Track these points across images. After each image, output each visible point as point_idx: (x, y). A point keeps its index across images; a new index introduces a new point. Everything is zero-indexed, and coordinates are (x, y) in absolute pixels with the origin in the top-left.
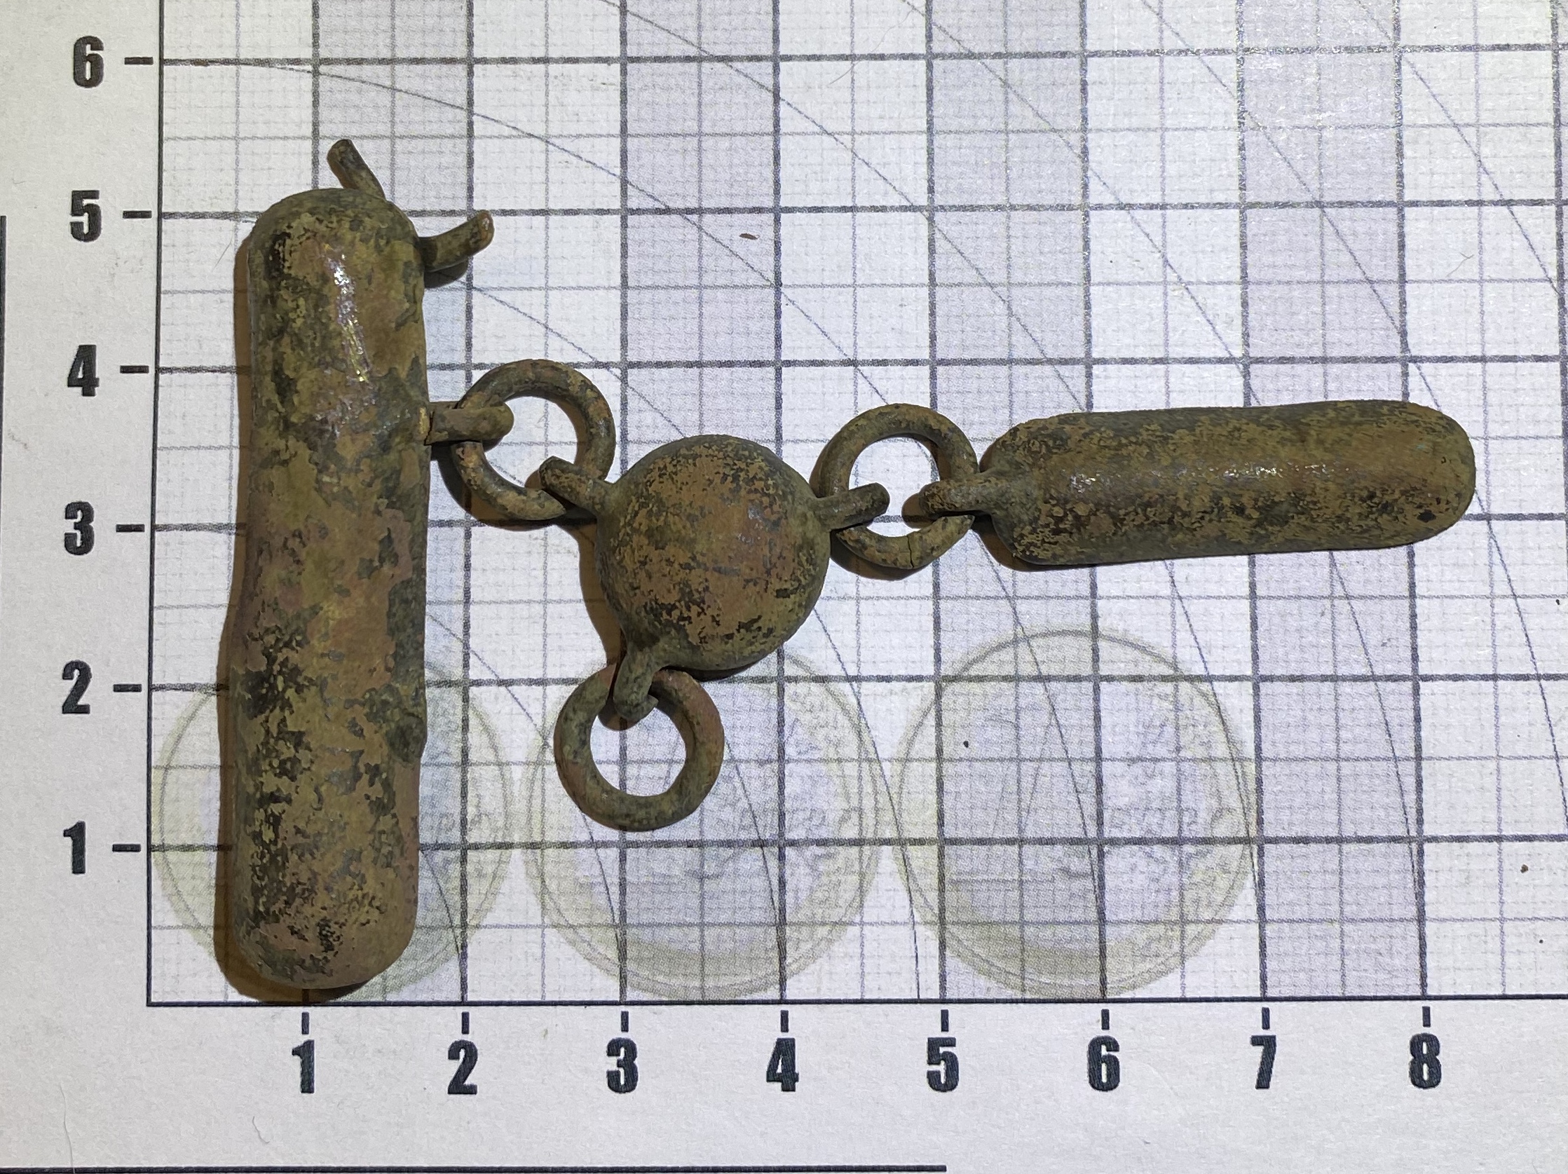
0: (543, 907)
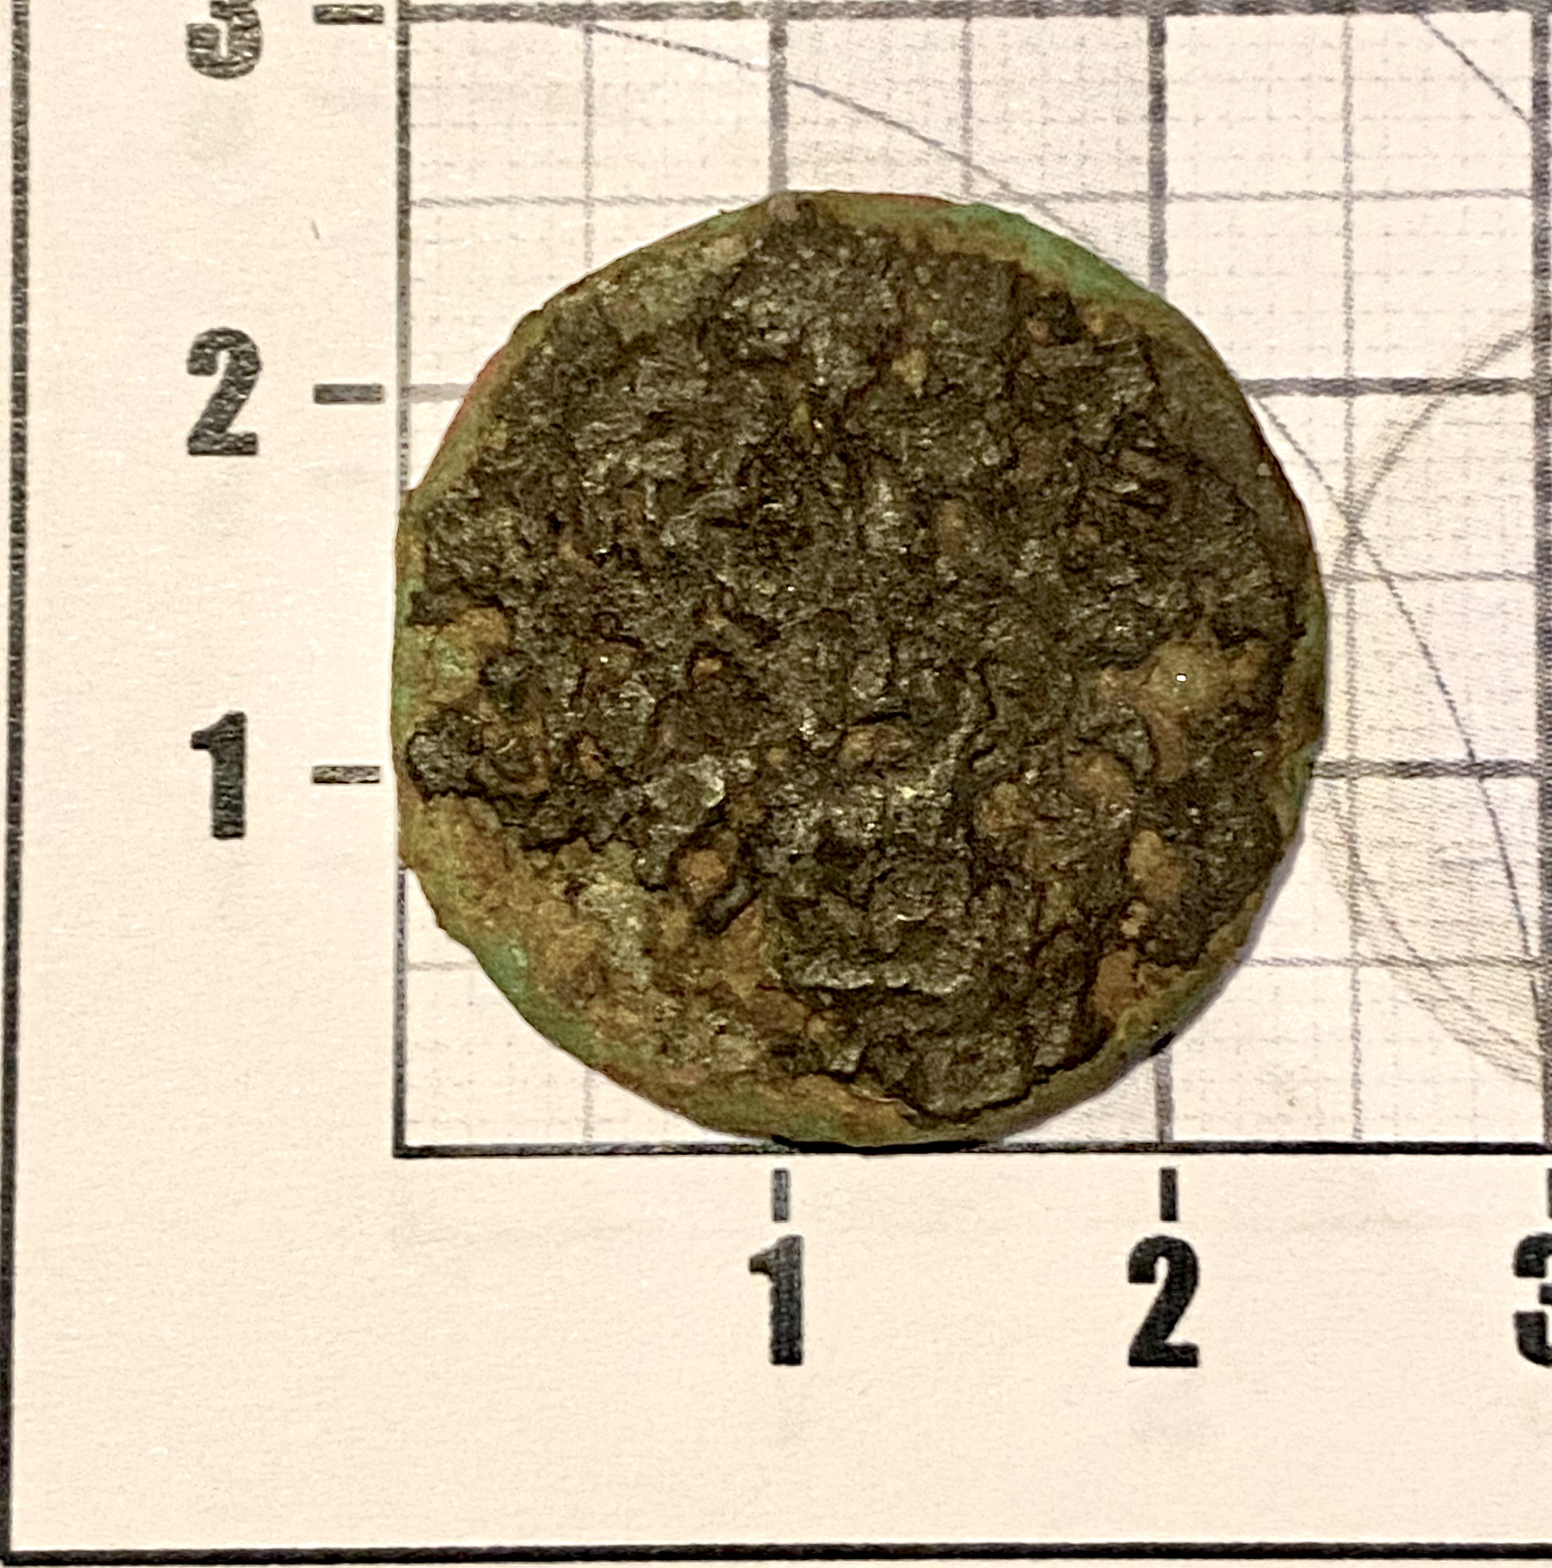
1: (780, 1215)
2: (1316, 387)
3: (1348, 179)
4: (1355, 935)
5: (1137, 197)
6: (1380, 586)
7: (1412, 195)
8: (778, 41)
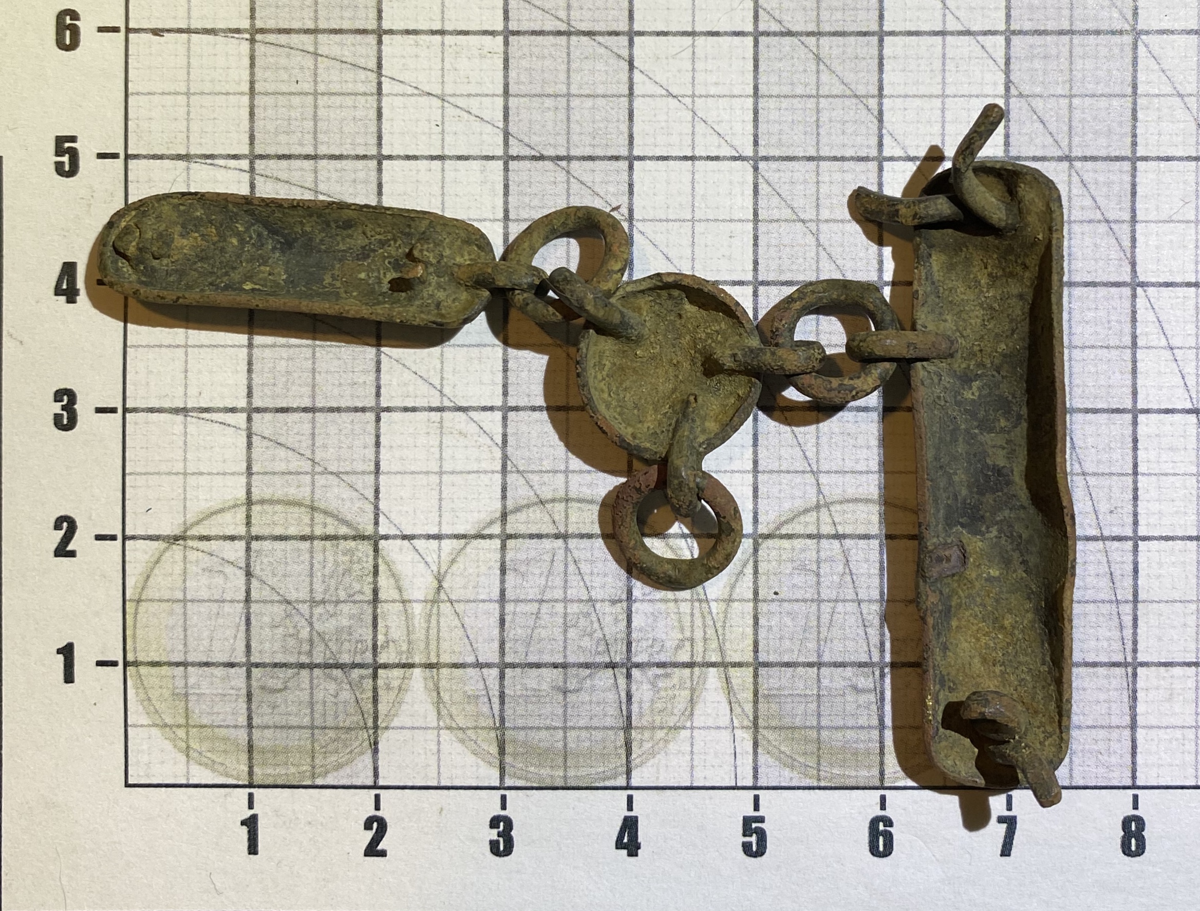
0: (439, 713)
1: (251, 806)
2: (429, 537)
3: (441, 467)
4: (438, 720)
5: (370, 473)
6: (448, 604)
7: (461, 472)
8: (249, 419)
